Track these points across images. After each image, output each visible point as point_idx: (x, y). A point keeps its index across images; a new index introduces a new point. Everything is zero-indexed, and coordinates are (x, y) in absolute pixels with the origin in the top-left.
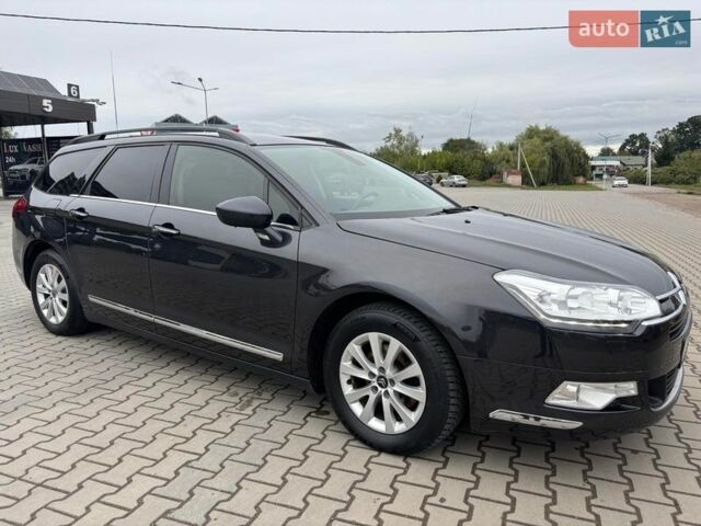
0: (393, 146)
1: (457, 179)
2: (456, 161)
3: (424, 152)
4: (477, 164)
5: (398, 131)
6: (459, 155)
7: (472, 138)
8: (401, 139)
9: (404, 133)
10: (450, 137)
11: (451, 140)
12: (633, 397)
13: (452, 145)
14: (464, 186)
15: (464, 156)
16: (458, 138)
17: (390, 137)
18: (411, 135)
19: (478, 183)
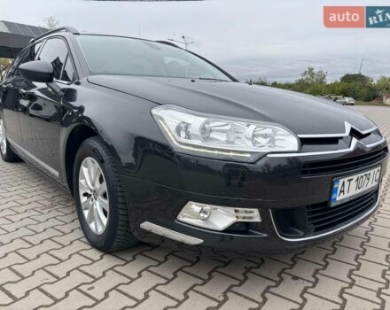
0: (307, 79)
1: (347, 100)
2: (350, 88)
3: (329, 83)
4: (365, 91)
5: (311, 69)
6: (352, 85)
7: (363, 74)
8: (312, 75)
9: (315, 71)
10: (346, 73)
11: (348, 75)
12: (257, 223)
13: (348, 78)
14: (352, 104)
15: (356, 85)
16: (353, 73)
17: (305, 73)
18: (321, 72)
19: (363, 103)
